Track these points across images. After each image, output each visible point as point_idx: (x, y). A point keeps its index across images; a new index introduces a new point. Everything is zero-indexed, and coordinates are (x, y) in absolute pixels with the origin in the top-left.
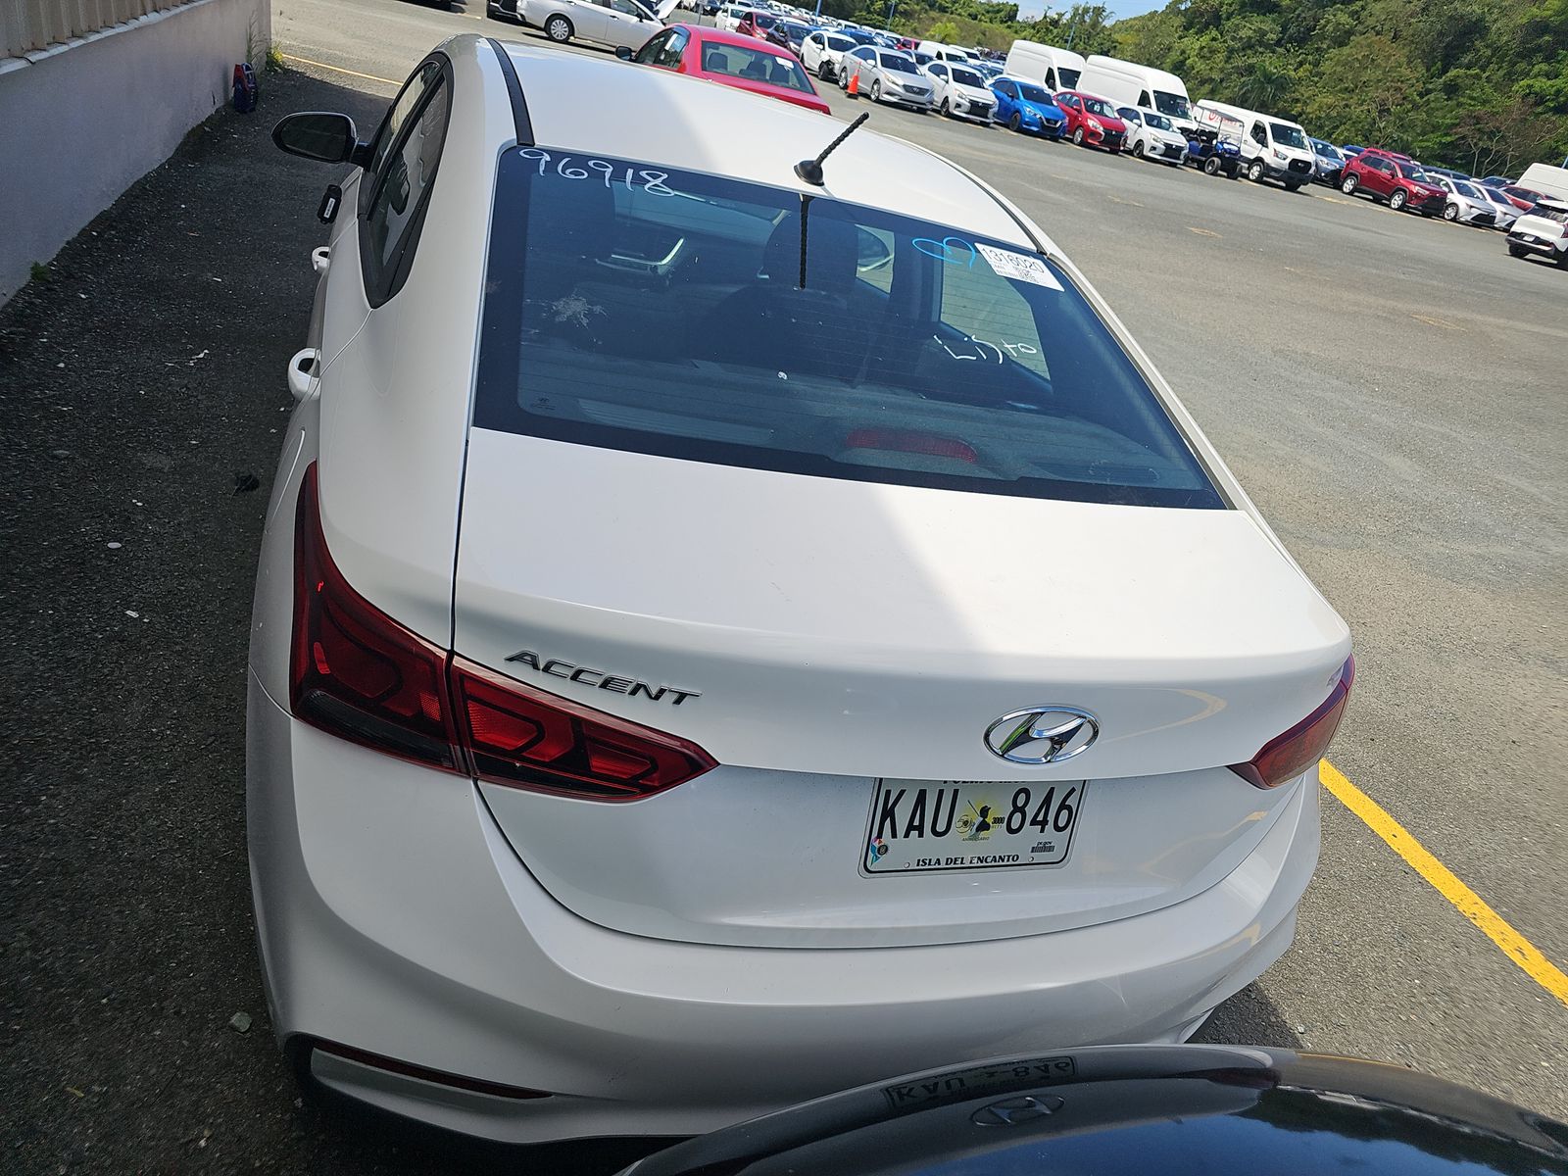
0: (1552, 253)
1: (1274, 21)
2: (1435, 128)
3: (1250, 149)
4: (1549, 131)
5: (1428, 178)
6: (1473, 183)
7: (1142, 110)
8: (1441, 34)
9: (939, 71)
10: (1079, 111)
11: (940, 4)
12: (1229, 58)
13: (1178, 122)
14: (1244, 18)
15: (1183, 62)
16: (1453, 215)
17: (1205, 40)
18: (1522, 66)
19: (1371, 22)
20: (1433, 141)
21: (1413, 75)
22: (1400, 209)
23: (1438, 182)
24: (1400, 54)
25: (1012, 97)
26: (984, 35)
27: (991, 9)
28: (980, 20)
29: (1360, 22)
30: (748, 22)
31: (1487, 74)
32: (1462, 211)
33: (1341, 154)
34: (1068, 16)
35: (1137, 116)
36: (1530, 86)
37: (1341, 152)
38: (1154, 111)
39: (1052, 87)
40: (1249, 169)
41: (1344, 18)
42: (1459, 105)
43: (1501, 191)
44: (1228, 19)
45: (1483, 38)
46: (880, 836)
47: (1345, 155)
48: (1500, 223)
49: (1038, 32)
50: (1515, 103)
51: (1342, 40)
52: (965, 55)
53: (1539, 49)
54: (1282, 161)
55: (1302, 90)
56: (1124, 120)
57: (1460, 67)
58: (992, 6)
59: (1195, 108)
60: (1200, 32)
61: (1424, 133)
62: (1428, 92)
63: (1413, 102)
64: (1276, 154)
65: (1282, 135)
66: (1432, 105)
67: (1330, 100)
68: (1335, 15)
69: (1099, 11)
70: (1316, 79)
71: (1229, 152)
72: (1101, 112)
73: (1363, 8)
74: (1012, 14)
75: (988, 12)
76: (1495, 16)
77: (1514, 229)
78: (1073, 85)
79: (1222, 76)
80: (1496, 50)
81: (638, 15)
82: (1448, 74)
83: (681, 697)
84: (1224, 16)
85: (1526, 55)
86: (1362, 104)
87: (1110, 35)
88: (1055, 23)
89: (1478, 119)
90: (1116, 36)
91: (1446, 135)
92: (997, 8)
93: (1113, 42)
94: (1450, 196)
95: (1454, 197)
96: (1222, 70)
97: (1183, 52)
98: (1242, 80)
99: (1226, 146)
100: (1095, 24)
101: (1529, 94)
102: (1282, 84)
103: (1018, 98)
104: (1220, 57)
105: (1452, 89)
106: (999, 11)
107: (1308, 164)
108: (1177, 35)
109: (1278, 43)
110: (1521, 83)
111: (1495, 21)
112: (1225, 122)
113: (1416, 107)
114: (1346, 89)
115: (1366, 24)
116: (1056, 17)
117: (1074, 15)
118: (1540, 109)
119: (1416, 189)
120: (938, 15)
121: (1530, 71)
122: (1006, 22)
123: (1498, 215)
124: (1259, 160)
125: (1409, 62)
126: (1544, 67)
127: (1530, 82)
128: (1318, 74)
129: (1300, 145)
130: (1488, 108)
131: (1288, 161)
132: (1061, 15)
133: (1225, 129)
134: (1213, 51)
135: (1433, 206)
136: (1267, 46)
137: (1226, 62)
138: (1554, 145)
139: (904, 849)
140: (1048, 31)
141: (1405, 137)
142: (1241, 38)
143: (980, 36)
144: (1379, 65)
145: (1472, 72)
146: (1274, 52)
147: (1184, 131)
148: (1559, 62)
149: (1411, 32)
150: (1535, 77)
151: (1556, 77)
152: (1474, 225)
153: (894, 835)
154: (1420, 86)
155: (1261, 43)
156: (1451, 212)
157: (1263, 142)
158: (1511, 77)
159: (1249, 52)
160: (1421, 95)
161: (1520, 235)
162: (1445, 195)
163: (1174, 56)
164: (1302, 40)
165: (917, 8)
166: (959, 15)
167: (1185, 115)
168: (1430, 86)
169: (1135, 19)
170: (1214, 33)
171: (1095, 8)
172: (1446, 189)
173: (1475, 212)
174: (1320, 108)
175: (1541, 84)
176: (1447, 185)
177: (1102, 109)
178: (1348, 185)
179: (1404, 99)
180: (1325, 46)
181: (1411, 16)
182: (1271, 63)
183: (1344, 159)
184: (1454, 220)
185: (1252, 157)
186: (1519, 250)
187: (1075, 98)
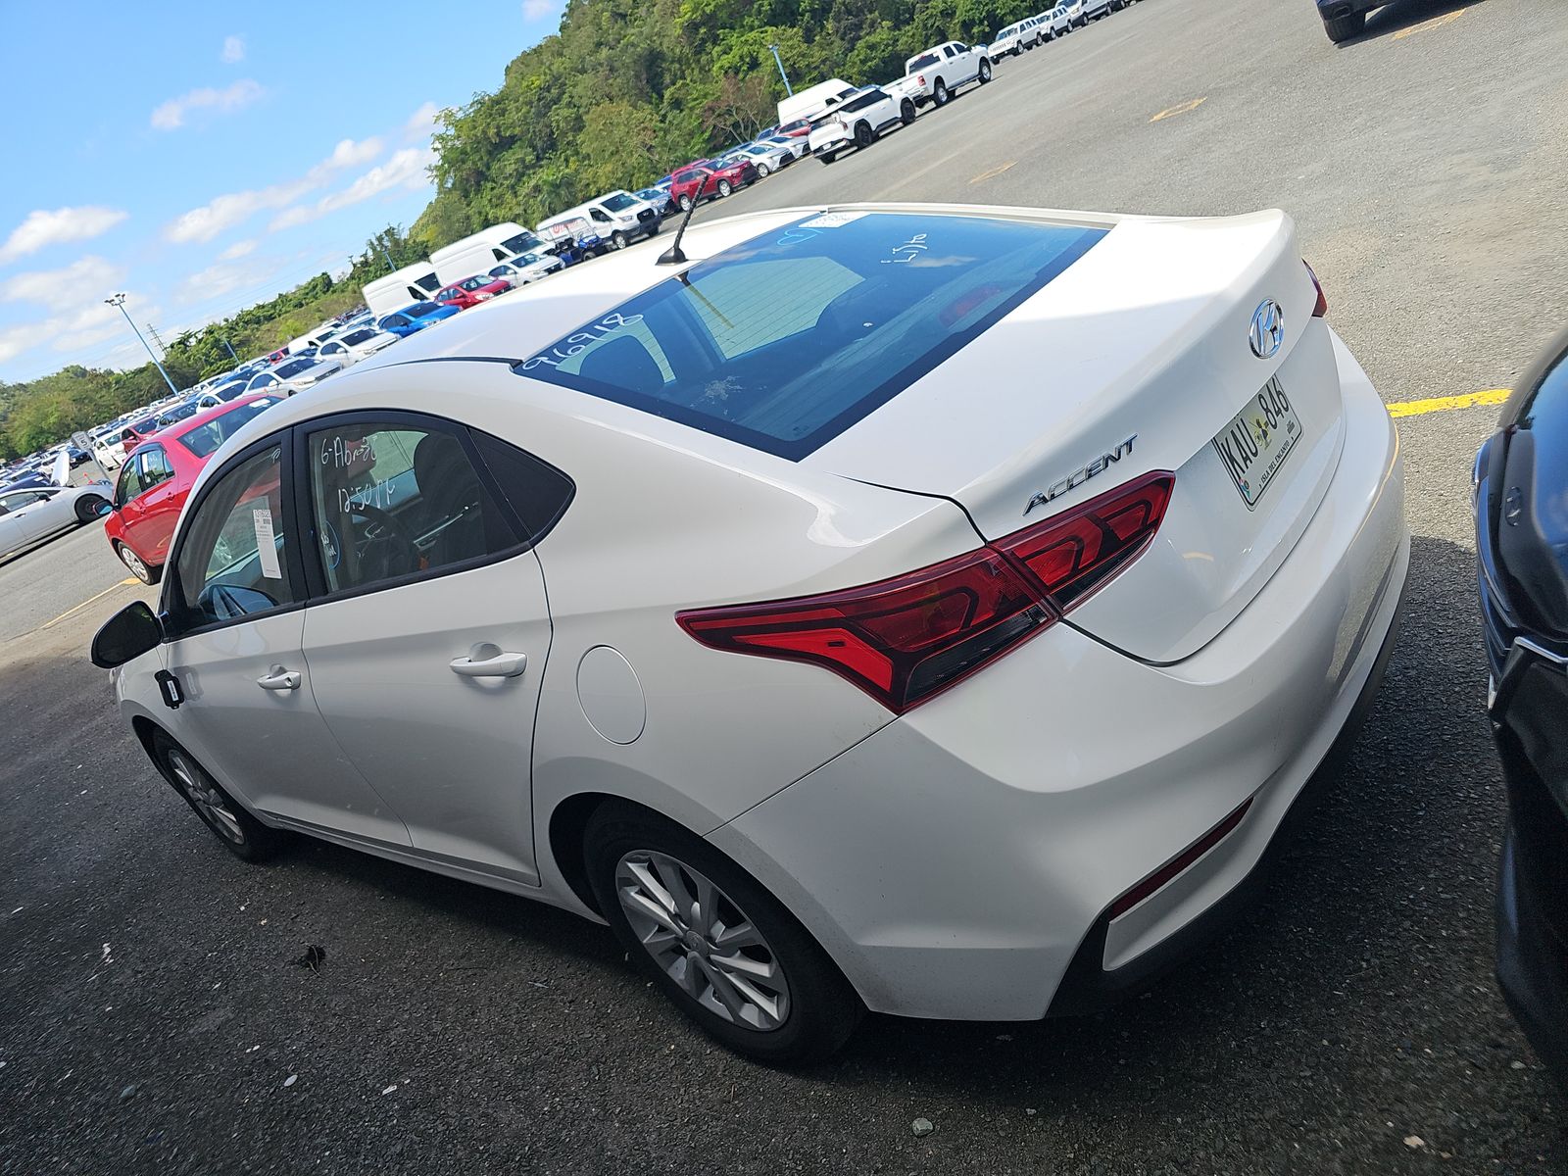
0: (849, 144)
1: (521, 147)
2: (691, 134)
3: (604, 230)
4: (760, 84)
5: (730, 160)
6: (755, 144)
7: (505, 262)
8: (637, 76)
9: (332, 349)
10: (464, 296)
11: (264, 316)
12: (515, 193)
13: (538, 251)
14: (499, 160)
15: (486, 219)
16: (766, 171)
17: (487, 195)
18: (704, 58)
19: (585, 101)
20: (698, 142)
21: (645, 112)
22: (732, 192)
23: (736, 159)
24: (624, 107)
25: (406, 324)
26: (320, 311)
27: (307, 291)
28: (307, 304)
29: (579, 107)
30: (132, 437)
31: (689, 79)
32: (768, 162)
33: (661, 191)
34: (370, 253)
35: (507, 268)
36: (721, 67)
37: (659, 188)
38: (513, 256)
39: (423, 298)
40: (615, 242)
41: (565, 112)
42: (692, 109)
43: (777, 135)
44: (489, 169)
45: (664, 60)
46: (1240, 478)
47: (664, 188)
48: (797, 152)
49: (360, 279)
50: (723, 82)
51: (578, 125)
52: (332, 328)
53: (704, 41)
54: (631, 222)
55: (584, 175)
56: (501, 278)
57: (667, 87)
58: (305, 288)
59: (539, 233)
60: (478, 191)
61: (688, 143)
62: (664, 116)
63: (661, 129)
64: (623, 219)
65: (615, 205)
66: (675, 122)
67: (609, 167)
68: (558, 115)
69: (390, 232)
70: (586, 162)
71: (591, 242)
72: (479, 286)
73: (571, 97)
74: (327, 282)
75: (307, 294)
76: (658, 42)
77: (813, 148)
78: (437, 285)
79: (522, 208)
80: (679, 61)
81: (42, 498)
82: (666, 97)
83: (1129, 444)
84: (484, 170)
85: (700, 50)
86: (632, 155)
87: (414, 242)
88: (365, 263)
89: (712, 109)
90: (420, 239)
91: (703, 133)
92: (311, 287)
93: (422, 245)
94: (752, 161)
95: (755, 160)
96: (518, 204)
97: (480, 213)
98: (539, 199)
99: (586, 241)
100: (396, 243)
101: (726, 72)
102: (568, 183)
103: (411, 322)
104: (508, 196)
105: (677, 104)
106: (314, 288)
107: (650, 210)
108: (464, 206)
109: (538, 158)
110: (714, 68)
111: (661, 44)
112: (569, 226)
113: (666, 132)
114: (612, 154)
115: (585, 104)
116: (362, 259)
117: (374, 250)
118: (741, 76)
119: (729, 173)
120: (269, 325)
121: (712, 57)
122: (328, 290)
123: (792, 150)
124: (616, 233)
125: (635, 107)
126: (717, 49)
127: (719, 65)
128: (584, 159)
129: (632, 202)
130: (710, 98)
131: (635, 218)
132: (365, 255)
133: (574, 231)
134: (500, 197)
135: (749, 175)
136: (533, 166)
137: (516, 197)
138: (771, 89)
139: (1253, 473)
140: (368, 270)
141: (679, 155)
142: (510, 175)
143: (318, 314)
144: (618, 124)
145: (678, 85)
146: (541, 167)
147: (548, 252)
148: (723, 40)
149: (617, 89)
150: (719, 59)
151: (731, 50)
152: (784, 167)
153: (1244, 472)
154: (657, 117)
155: (527, 167)
156: (763, 171)
157: (607, 219)
158: (705, 71)
159: (525, 179)
160: (662, 121)
161: (820, 149)
162: (749, 163)
163: (476, 220)
164: (552, 145)
165: (248, 332)
166: (286, 312)
167: (537, 243)
168: (663, 112)
169: (421, 219)
170: (489, 185)
171: (385, 232)
172: (746, 159)
173: (778, 158)
174: (608, 178)
175: (726, 61)
176: (743, 156)
177: (478, 283)
178: (686, 204)
179: (654, 131)
180: (571, 138)
181: (607, 79)
182: (546, 174)
183: (666, 191)
184: (769, 173)
185: (609, 234)
186: (828, 158)
187: (451, 291)
